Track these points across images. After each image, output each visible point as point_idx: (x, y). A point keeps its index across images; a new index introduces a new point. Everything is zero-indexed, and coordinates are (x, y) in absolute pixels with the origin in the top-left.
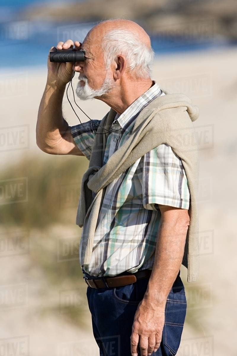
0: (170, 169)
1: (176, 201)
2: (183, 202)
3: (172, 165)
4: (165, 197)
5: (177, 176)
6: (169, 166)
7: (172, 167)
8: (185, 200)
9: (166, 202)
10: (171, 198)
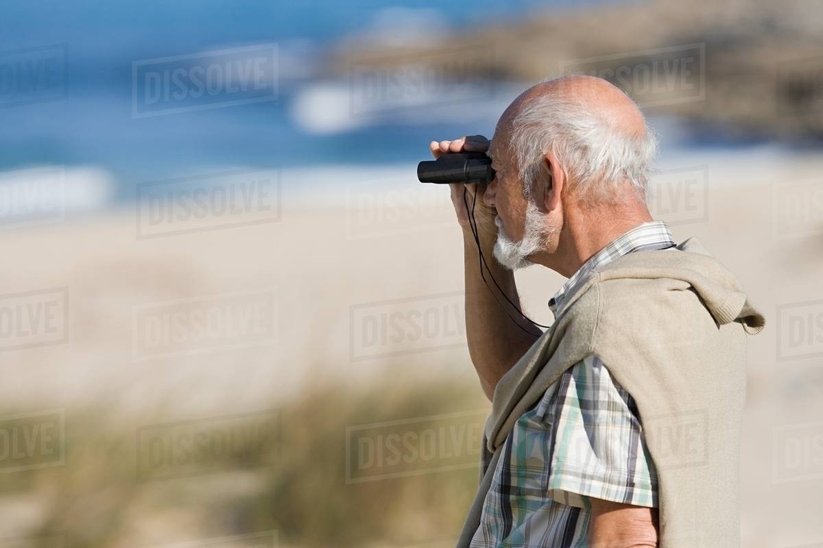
0: (603, 414)
1: (614, 487)
2: (637, 491)
3: (609, 406)
4: (584, 476)
5: (624, 429)
6: (601, 409)
7: (609, 409)
8: (642, 485)
9: (586, 488)
10: (599, 479)
